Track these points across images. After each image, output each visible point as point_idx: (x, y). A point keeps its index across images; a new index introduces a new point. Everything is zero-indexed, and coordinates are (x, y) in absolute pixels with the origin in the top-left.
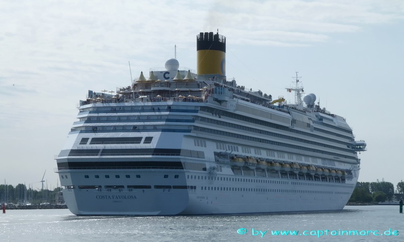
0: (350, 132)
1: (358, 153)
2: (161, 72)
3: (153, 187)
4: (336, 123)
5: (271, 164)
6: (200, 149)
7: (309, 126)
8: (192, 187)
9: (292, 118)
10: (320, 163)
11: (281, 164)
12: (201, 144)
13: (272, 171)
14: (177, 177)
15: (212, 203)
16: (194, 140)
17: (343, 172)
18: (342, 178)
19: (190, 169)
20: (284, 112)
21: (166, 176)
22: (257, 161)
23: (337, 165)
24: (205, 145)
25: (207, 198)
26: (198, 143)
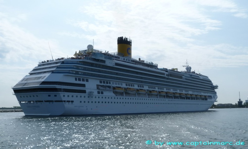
0: (210, 82)
1: (215, 89)
2: (84, 51)
3: (44, 102)
4: (201, 78)
5: (150, 91)
6: (81, 82)
7: (181, 78)
8: (69, 101)
9: (167, 73)
10: (190, 93)
11: (159, 92)
12: (83, 80)
13: (152, 95)
14: (55, 96)
15: (92, 109)
16: (75, 78)
17: (205, 96)
18: (205, 98)
19: (65, 92)
20: (164, 71)
21: (49, 96)
22: (138, 90)
23: (202, 94)
24: (87, 81)
25: (87, 107)
26: (80, 80)
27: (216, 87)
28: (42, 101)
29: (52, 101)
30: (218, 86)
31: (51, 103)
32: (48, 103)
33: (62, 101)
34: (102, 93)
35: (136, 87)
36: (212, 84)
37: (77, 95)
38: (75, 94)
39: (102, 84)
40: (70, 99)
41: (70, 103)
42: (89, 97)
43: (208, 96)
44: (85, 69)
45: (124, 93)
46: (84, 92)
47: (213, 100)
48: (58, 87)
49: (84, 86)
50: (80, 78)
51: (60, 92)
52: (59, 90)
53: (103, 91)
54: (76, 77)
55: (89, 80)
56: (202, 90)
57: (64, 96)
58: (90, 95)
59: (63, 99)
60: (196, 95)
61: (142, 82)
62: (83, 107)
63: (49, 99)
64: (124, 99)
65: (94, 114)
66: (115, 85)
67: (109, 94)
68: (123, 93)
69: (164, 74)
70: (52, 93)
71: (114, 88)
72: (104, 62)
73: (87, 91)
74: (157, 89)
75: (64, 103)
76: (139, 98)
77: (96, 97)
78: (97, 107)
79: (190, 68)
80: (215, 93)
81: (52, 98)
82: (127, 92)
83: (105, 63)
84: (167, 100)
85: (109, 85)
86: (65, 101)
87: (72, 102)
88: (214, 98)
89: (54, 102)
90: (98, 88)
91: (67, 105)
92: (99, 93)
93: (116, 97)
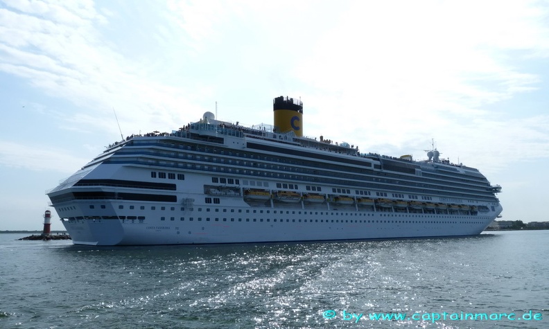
1: (496, 194)
5: (337, 198)
6: (167, 181)
7: (413, 171)
8: (133, 218)
9: (378, 163)
10: (435, 200)
11: (359, 200)
12: (172, 176)
13: (341, 205)
14: (103, 207)
15: (190, 233)
16: (152, 173)
17: (472, 207)
18: (472, 211)
19: (124, 199)
20: (370, 158)
21: (92, 207)
22: (305, 196)
23: (465, 202)
24: (181, 177)
25: (177, 228)
26: (162, 176)
27: (497, 189)
29: (99, 218)
30: (501, 188)
32: (91, 221)
33: (116, 217)
34: (217, 201)
35: (302, 189)
36: (488, 184)
37: (163, 206)
38: (148, 204)
39: (219, 184)
40: (137, 212)
41: (137, 221)
42: (183, 209)
43: (480, 207)
45: (272, 201)
46: (173, 199)
47: (491, 213)
48: (106, 189)
49: (173, 187)
50: (163, 172)
52: (111, 195)
53: (220, 198)
54: (154, 171)
55: (186, 176)
56: (463, 195)
57: (121, 207)
58: (186, 205)
59: (119, 213)
60: (449, 206)
61: (316, 180)
62: (168, 228)
63: (92, 213)
64: (273, 212)
65: (195, 242)
66: (249, 186)
67: (233, 203)
68: (269, 201)
69: (369, 164)
70: (98, 202)
71: (246, 192)
72: (221, 140)
73: (179, 198)
74: (353, 194)
75: (121, 221)
76: (308, 212)
77: (200, 210)
78: (203, 229)
79: (437, 154)
80: (497, 201)
81: (98, 211)
82: (276, 200)
83: (223, 143)
84: (377, 215)
85: (234, 185)
86: (123, 218)
87: (142, 218)
88: (493, 210)
89: (102, 220)
90: (207, 192)
91: (127, 225)
92: (208, 201)
93: (251, 210)
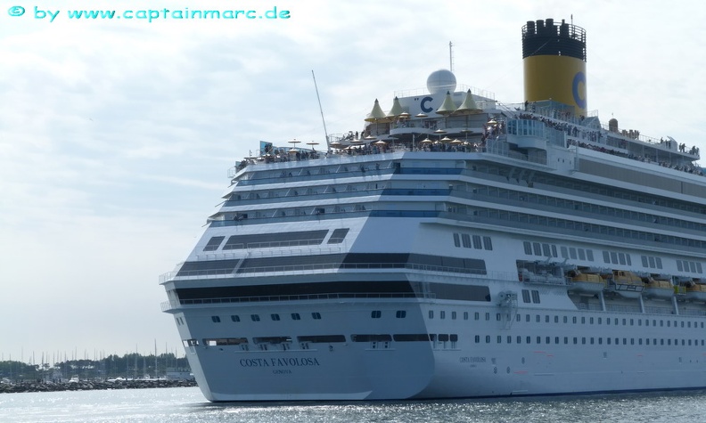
2: (416, 99)
5: (687, 286)
6: (472, 253)
8: (443, 338)
12: (477, 243)
14: (401, 314)
15: (508, 371)
16: (454, 235)
19: (438, 297)
21: (376, 314)
22: (646, 281)
24: (488, 245)
25: (494, 360)
26: (467, 242)
28: (340, 339)
29: (386, 338)
31: (381, 344)
32: (367, 345)
33: (424, 337)
34: (536, 298)
35: (637, 265)
38: (459, 306)
39: (533, 258)
40: (448, 326)
41: (449, 344)
42: (498, 317)
44: (479, 191)
45: (602, 295)
48: (411, 274)
49: (478, 267)
50: (467, 233)
51: (420, 300)
53: (539, 289)
54: (456, 232)
55: (495, 240)
57: (431, 315)
58: (504, 307)
61: (656, 241)
62: (483, 360)
63: (375, 327)
64: (604, 323)
65: (515, 392)
67: (556, 301)
68: (598, 295)
70: (389, 305)
71: (571, 274)
72: (542, 155)
73: (494, 290)
75: (431, 343)
76: (651, 320)
77: (518, 318)
78: (523, 361)
81: (389, 325)
82: (612, 291)
85: (552, 259)
86: (432, 336)
87: (454, 338)
89: (394, 344)
90: (521, 277)
92: (526, 297)
93: (579, 316)
